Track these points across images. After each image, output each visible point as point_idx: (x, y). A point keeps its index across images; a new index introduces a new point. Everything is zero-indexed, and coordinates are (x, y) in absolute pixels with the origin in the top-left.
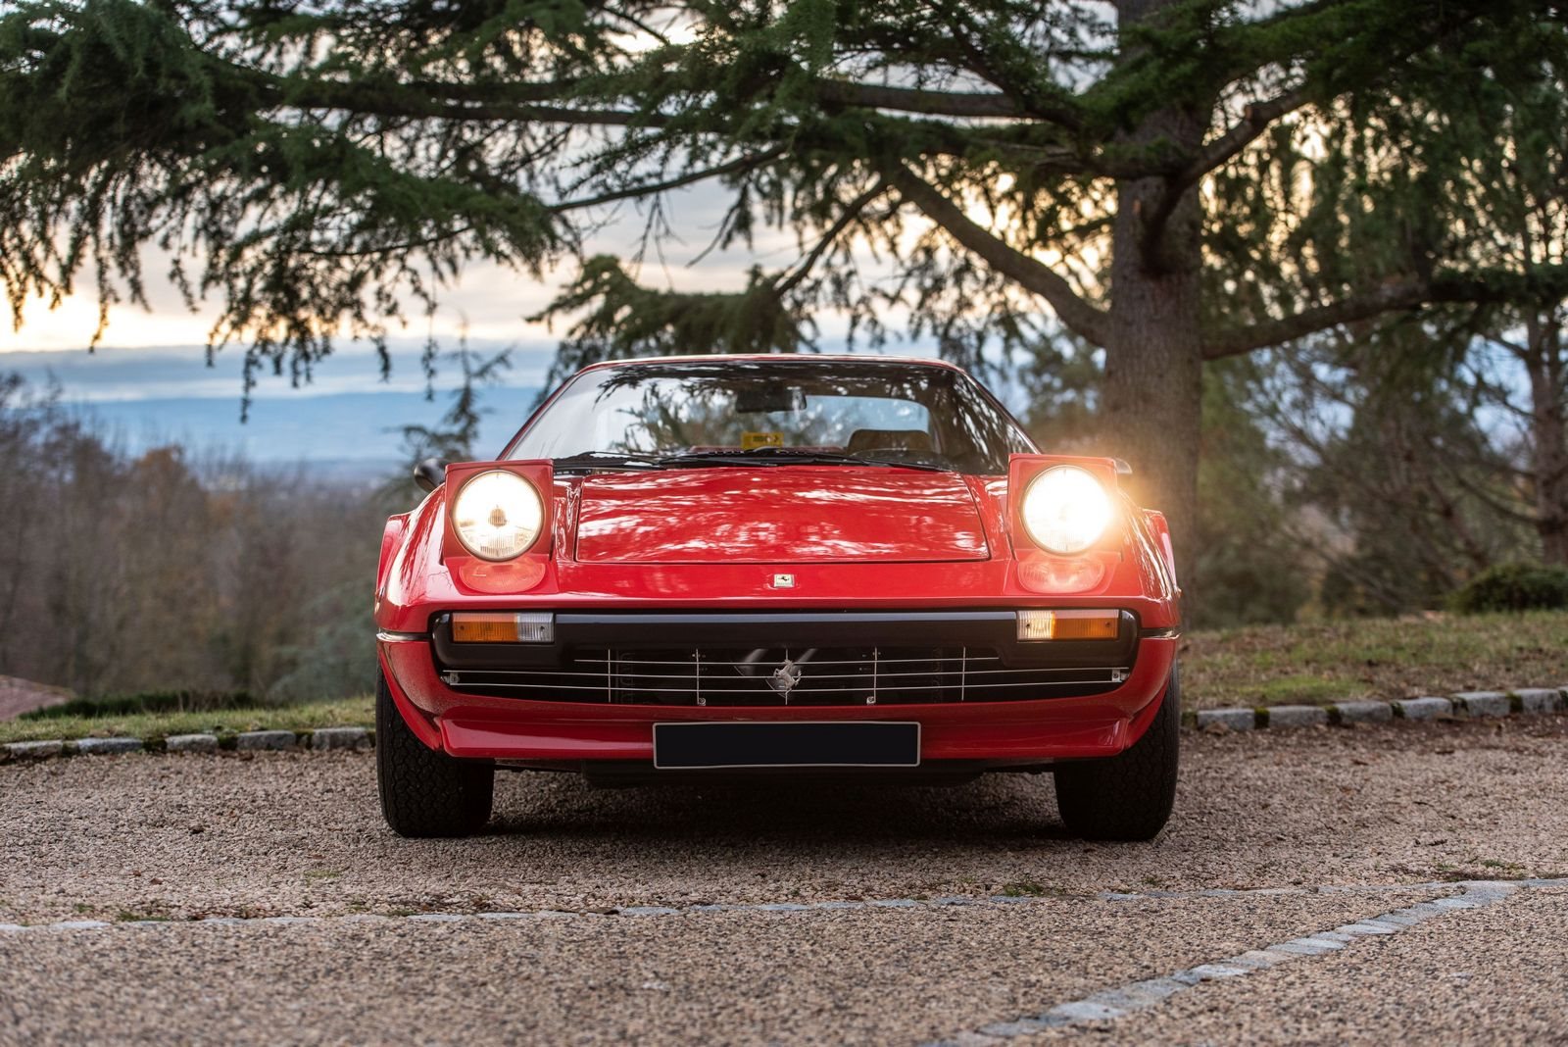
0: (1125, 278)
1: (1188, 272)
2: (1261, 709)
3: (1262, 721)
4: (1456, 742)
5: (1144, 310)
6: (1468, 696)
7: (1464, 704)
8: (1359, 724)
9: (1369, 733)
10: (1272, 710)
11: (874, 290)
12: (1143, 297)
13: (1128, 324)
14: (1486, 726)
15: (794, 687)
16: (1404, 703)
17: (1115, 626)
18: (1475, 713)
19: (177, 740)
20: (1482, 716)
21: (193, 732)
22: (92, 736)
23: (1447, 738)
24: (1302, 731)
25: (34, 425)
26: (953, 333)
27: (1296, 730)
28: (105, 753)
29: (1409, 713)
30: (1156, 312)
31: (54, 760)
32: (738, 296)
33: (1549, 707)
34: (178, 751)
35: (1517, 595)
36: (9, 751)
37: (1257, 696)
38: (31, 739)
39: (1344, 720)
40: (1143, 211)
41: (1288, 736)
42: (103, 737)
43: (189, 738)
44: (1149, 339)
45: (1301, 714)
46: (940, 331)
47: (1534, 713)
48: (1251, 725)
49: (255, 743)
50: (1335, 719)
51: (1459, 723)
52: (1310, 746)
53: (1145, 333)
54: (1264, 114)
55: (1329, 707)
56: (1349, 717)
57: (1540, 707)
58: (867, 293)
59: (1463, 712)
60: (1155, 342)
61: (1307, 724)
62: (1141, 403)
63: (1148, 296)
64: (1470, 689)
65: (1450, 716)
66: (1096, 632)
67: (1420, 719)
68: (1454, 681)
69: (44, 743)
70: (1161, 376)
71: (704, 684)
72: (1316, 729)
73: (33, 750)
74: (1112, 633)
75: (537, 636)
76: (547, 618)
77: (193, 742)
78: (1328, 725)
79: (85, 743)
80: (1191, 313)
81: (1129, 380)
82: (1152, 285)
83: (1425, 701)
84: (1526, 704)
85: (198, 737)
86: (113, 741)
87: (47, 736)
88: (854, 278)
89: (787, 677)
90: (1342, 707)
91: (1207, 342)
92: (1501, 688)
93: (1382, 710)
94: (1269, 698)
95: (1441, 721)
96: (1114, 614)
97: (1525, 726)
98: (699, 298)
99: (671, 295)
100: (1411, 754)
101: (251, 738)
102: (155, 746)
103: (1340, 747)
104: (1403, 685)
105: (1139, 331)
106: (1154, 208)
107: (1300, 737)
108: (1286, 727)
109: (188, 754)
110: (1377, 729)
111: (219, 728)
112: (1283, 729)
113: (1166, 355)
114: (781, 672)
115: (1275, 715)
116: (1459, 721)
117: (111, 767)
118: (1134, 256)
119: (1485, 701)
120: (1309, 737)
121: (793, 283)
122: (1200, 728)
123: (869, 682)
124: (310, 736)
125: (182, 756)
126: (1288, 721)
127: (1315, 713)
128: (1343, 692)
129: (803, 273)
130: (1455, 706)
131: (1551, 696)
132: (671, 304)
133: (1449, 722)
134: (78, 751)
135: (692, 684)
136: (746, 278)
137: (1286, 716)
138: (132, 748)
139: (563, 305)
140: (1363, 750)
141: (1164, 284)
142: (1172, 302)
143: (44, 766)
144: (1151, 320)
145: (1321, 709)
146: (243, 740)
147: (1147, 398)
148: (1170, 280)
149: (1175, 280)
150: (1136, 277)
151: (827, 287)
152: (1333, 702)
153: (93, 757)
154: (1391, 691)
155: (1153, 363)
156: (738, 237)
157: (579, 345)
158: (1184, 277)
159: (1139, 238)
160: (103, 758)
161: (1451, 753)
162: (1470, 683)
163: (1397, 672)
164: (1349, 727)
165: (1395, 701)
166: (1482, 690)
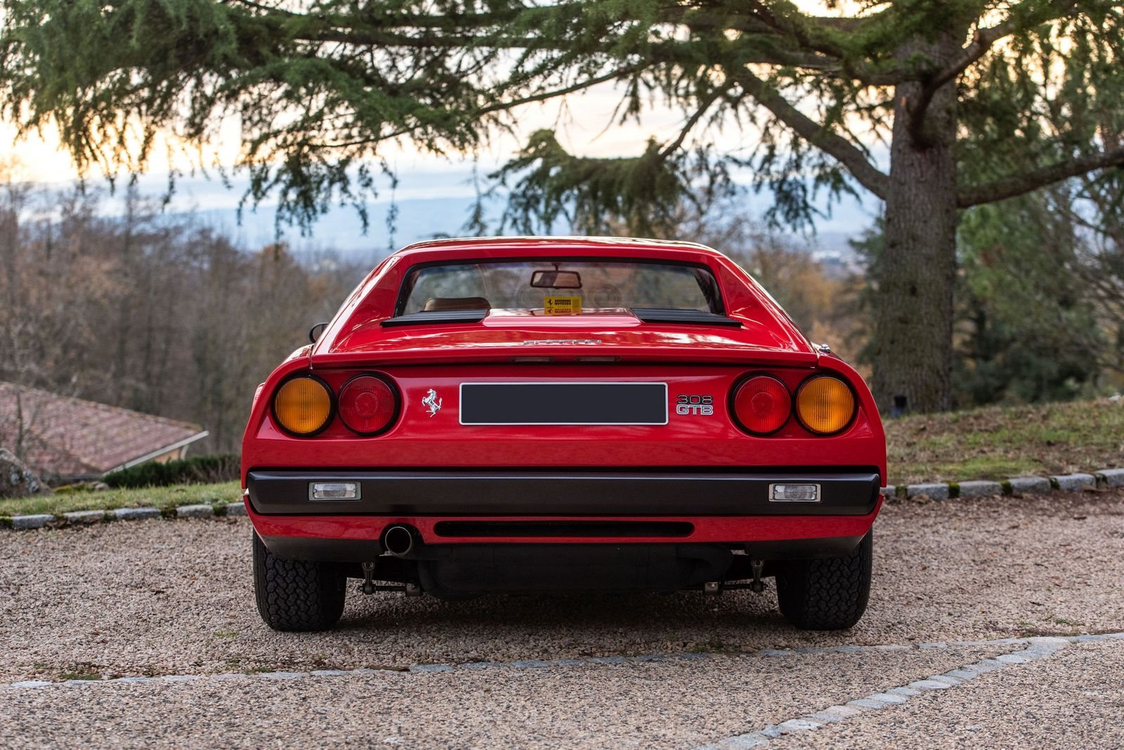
0: (899, 151)
1: (945, 146)
2: (953, 484)
3: (954, 492)
4: (1092, 509)
5: (913, 175)
6: (1108, 473)
7: (1105, 479)
8: (1025, 495)
9: (1030, 502)
10: (962, 484)
11: (727, 157)
12: (912, 165)
13: (902, 184)
14: (1118, 496)
16: (1060, 478)
18: (1113, 485)
19: (184, 509)
20: (1117, 486)
21: (198, 503)
22: (126, 507)
23: (1087, 506)
24: (983, 500)
25: (179, 230)
26: (785, 187)
27: (978, 499)
28: (134, 519)
29: (1063, 486)
30: (922, 176)
31: (97, 525)
32: (634, 159)
34: (185, 517)
36: (67, 519)
37: (952, 473)
38: (83, 509)
39: (1014, 492)
40: (908, 104)
41: (971, 504)
42: (133, 508)
43: (193, 508)
44: (916, 196)
45: (983, 487)
46: (776, 186)
48: (947, 495)
49: (239, 511)
50: (1008, 491)
51: (1098, 494)
52: (986, 512)
53: (914, 191)
54: (988, 37)
55: (1004, 482)
56: (1018, 489)
58: (722, 159)
59: (1104, 484)
60: (921, 197)
61: (986, 494)
62: (911, 242)
63: (916, 164)
64: (1111, 466)
65: (1093, 488)
67: (1071, 490)
68: (1102, 460)
69: (91, 513)
70: (925, 222)
72: (993, 498)
73: (84, 517)
77: (196, 511)
78: (1002, 495)
79: (120, 512)
80: (947, 175)
81: (903, 225)
82: (919, 156)
83: (1076, 476)
85: (199, 507)
86: (140, 510)
87: (95, 507)
88: (712, 149)
90: (1013, 482)
91: (961, 197)
93: (1043, 484)
94: (961, 475)
95: (1086, 491)
98: (606, 161)
99: (585, 160)
100: (1056, 519)
101: (236, 508)
102: (169, 514)
103: (1007, 513)
104: (1062, 464)
105: (910, 189)
106: (915, 103)
107: (980, 505)
108: (971, 497)
109: (192, 520)
110: (1037, 499)
111: (216, 500)
112: (968, 499)
113: (929, 206)
115: (964, 488)
116: (1099, 491)
117: (136, 530)
118: (905, 135)
119: (1121, 476)
120: (987, 505)
121: (670, 151)
122: (909, 498)
125: (187, 521)
126: (973, 493)
127: (994, 487)
128: (1015, 470)
129: (677, 144)
130: (1098, 480)
132: (587, 165)
133: (1092, 492)
134: (115, 518)
136: (645, 146)
137: (972, 489)
138: (153, 515)
139: (513, 165)
140: (1022, 516)
141: (928, 155)
142: (934, 168)
143: (90, 530)
144: (918, 182)
145: (998, 483)
146: (231, 508)
147: (915, 238)
148: (931, 152)
149: (935, 152)
150: (907, 150)
151: (693, 156)
152: (1007, 478)
153: (125, 523)
154: (1052, 469)
155: (919, 211)
156: (631, 118)
157: (524, 194)
158: (943, 151)
159: (907, 123)
160: (132, 523)
161: (1085, 518)
162: (1112, 462)
163: (1066, 451)
164: (1017, 497)
165: (1054, 477)
166: (1120, 467)
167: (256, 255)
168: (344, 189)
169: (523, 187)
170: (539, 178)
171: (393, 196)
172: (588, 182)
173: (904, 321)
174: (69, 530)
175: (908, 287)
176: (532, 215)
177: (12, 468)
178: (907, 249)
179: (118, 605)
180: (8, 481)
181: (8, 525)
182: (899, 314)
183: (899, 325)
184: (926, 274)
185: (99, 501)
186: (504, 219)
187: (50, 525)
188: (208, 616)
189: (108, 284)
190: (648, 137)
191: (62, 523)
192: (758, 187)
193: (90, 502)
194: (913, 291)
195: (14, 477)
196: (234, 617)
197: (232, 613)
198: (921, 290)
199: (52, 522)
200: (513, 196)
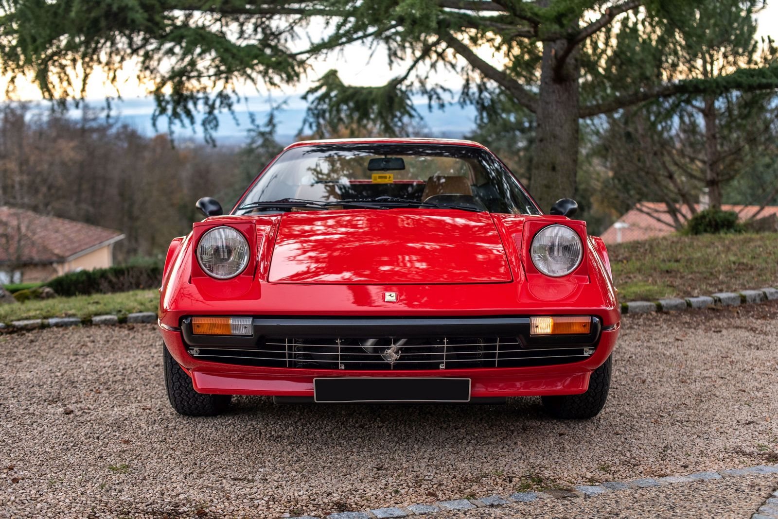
0: (546, 83)
1: (574, 81)
2: (624, 304)
3: (625, 310)
4: (720, 323)
5: (554, 98)
6: (723, 295)
7: (720, 300)
8: (671, 312)
9: (677, 316)
10: (630, 304)
11: (437, 85)
12: (554, 92)
13: (547, 103)
14: (730, 311)
15: (396, 360)
16: (692, 300)
17: (588, 327)
18: (725, 304)
19: (97, 319)
20: (728, 306)
21: (107, 314)
22: (57, 317)
23: (715, 321)
24: (644, 316)
27: (642, 315)
28: (62, 326)
29: (694, 305)
30: (560, 97)
31: (34, 332)
33: (758, 301)
34: (98, 325)
35: (713, 223)
36: (14, 326)
37: (621, 295)
38: (27, 319)
39: (664, 310)
40: (556, 54)
41: (639, 319)
42: (63, 317)
43: (104, 317)
44: (556, 110)
45: (644, 306)
47: (751, 303)
48: (621, 313)
49: (136, 320)
50: (660, 309)
51: (718, 310)
52: (650, 326)
53: (555, 107)
54: (614, 12)
55: (657, 302)
56: (667, 308)
57: (754, 300)
58: (434, 86)
59: (719, 304)
60: (559, 111)
61: (647, 311)
62: (553, 139)
63: (556, 91)
64: (721, 291)
65: (713, 306)
66: (576, 329)
67: (700, 308)
68: (711, 285)
69: (32, 322)
70: (561, 127)
71: (343, 357)
72: (651, 314)
73: (26, 325)
74: (586, 330)
75: (243, 332)
76: (248, 322)
77: (106, 320)
78: (657, 312)
79: (52, 321)
80: (575, 99)
81: (547, 128)
82: (558, 86)
83: (702, 298)
84: (748, 299)
85: (108, 317)
86: (66, 320)
87: (35, 317)
88: (428, 80)
89: (392, 354)
90: (663, 302)
91: (581, 111)
92: (735, 291)
93: (682, 304)
94: (628, 298)
95: (709, 309)
96: (587, 319)
97: (750, 312)
98: (362, 88)
99: (350, 87)
100: (700, 332)
101: (134, 318)
102: (87, 322)
103: (665, 326)
104: (689, 289)
105: (552, 106)
106: (561, 53)
107: (644, 319)
108: (637, 314)
109: (103, 327)
110: (680, 314)
111: (120, 311)
112: (635, 315)
113: (564, 117)
114: (389, 351)
115: (631, 307)
116: (718, 309)
117: (63, 335)
118: (551, 73)
119: (729, 298)
120: (649, 319)
121: (400, 82)
123: (441, 357)
125: (100, 327)
126: (637, 310)
127: (651, 306)
128: (662, 293)
129: (405, 77)
130: (715, 301)
131: (759, 295)
132: (351, 91)
133: (713, 309)
134: (49, 326)
135: (336, 358)
137: (636, 307)
138: (76, 324)
139: (311, 90)
140: (677, 329)
141: (564, 86)
142: (567, 94)
143: (30, 335)
144: (557, 102)
145: (653, 304)
146: (130, 318)
147: (555, 137)
148: (566, 84)
149: (568, 84)
150: (551, 83)
151: (417, 85)
152: (658, 299)
153: (55, 329)
154: (685, 293)
155: (558, 121)
157: (316, 108)
158: (572, 83)
159: (553, 66)
160: (61, 329)
161: (720, 331)
162: (720, 287)
163: (682, 277)
164: (667, 313)
165: (687, 299)
166: (727, 291)
167: (151, 140)
169: (315, 104)
170: (324, 98)
172: (353, 101)
173: (548, 187)
174: (15, 335)
175: (551, 166)
176: (321, 121)
178: (550, 143)
182: (545, 182)
183: (545, 189)
184: (561, 158)
185: (38, 312)
186: (304, 122)
187: (2, 331)
188: (106, 440)
189: (72, 154)
191: (11, 329)
193: (32, 313)
194: (554, 169)
196: (127, 442)
197: (126, 437)
198: (558, 168)
199: (4, 328)
200: (309, 109)
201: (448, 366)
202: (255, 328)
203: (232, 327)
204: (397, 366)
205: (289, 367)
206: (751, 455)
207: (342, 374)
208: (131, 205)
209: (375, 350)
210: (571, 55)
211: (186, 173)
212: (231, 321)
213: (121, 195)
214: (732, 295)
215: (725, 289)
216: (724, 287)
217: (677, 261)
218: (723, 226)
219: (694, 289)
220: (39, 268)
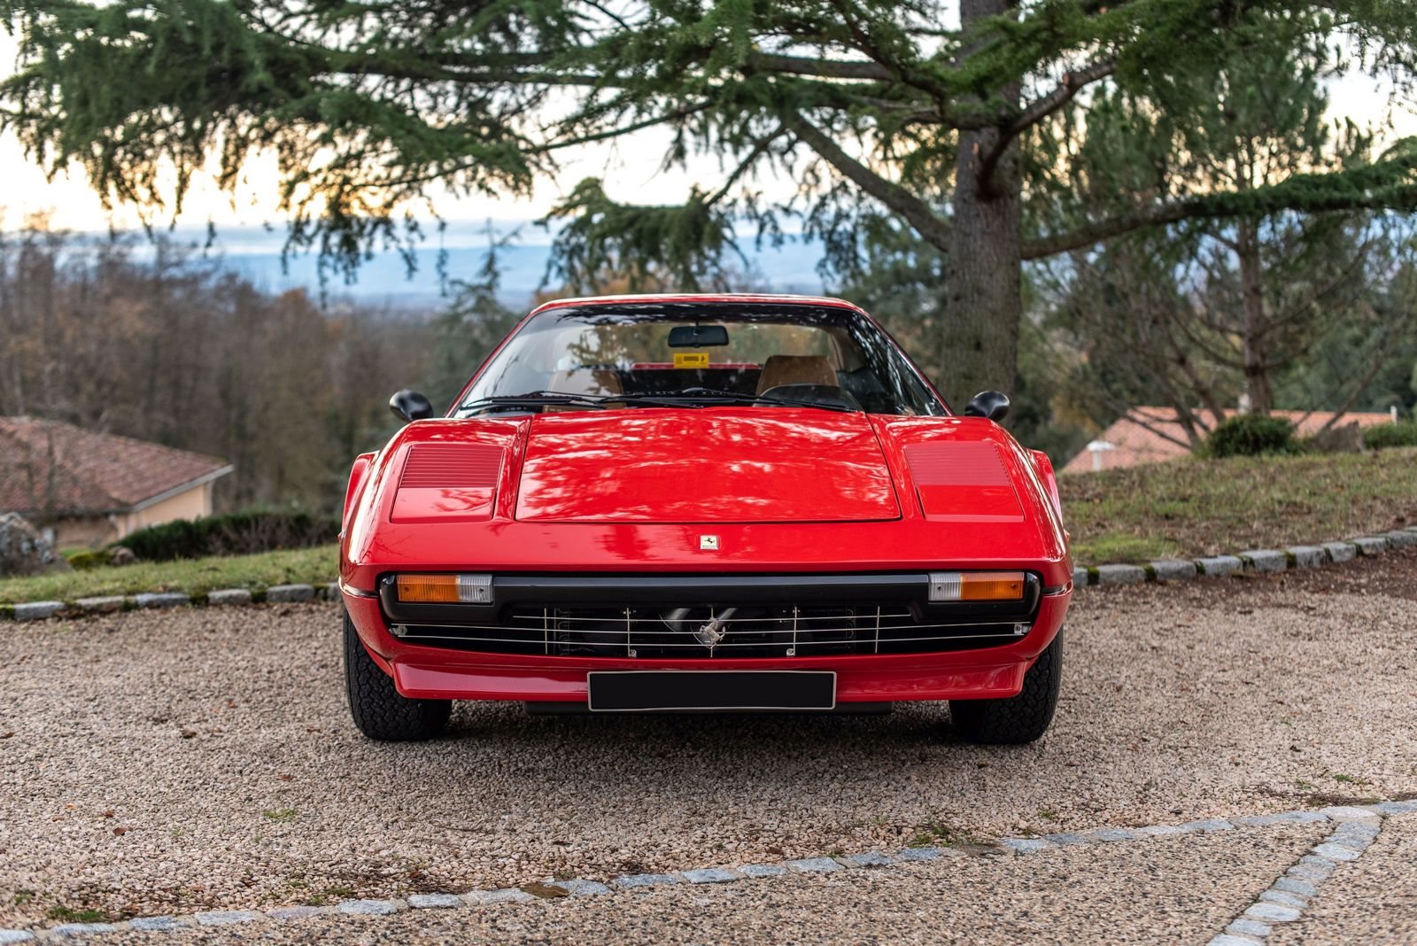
0: (964, 201)
1: (1012, 197)
2: (1092, 569)
3: (1093, 579)
4: (1251, 600)
5: (979, 226)
6: (1257, 555)
7: (1252, 562)
8: (1171, 581)
9: (1179, 589)
10: (1102, 569)
11: (776, 205)
12: (978, 215)
13: (967, 235)
14: (1270, 581)
15: (718, 642)
16: (1205, 562)
17: (1020, 588)
18: (1260, 568)
19: (216, 595)
20: (1266, 571)
21: (233, 587)
22: (150, 592)
23: (1243, 595)
24: (1126, 588)
26: (835, 237)
27: (1121, 587)
28: (158, 607)
29: (1209, 571)
30: (988, 226)
31: (113, 616)
32: (678, 208)
33: (1316, 564)
34: (218, 605)
35: (1251, 438)
36: (80, 607)
37: (1087, 555)
38: (100, 595)
39: (1159, 578)
40: (981, 152)
41: (1116, 592)
42: (159, 593)
43: (227, 593)
44: (982, 247)
45: (1125, 573)
46: (826, 236)
47: (1305, 567)
48: (1084, 583)
49: (281, 597)
50: (1151, 576)
51: (1248, 579)
52: (1135, 603)
53: (979, 242)
54: (1078, 80)
55: (1146, 566)
56: (1163, 575)
57: (1310, 562)
58: (771, 208)
59: (1250, 568)
60: (987, 249)
61: (1130, 580)
62: (976, 296)
63: (982, 214)
64: (1254, 547)
65: (1241, 572)
66: (1001, 593)
67: (1218, 576)
68: (1238, 538)
69: (108, 600)
70: (991, 275)
71: (634, 638)
72: (1137, 585)
73: (100, 605)
74: (1017, 594)
75: (477, 597)
76: (485, 581)
77: (231, 597)
78: (1146, 582)
79: (142, 598)
80: (1013, 227)
81: (967, 278)
82: (985, 206)
83: (1221, 560)
84: (1299, 560)
85: (235, 592)
86: (166, 596)
87: (113, 592)
88: (760, 196)
89: (711, 633)
90: (1156, 566)
91: (1025, 249)
92: (1278, 547)
93: (1188, 568)
94: (1098, 558)
95: (1234, 576)
96: (1018, 577)
97: (1302, 581)
98: (649, 209)
99: (628, 208)
100: (1218, 613)
101: (278, 593)
102: (200, 600)
103: (1159, 605)
104: (1201, 544)
105: (975, 240)
106: (989, 150)
107: (1125, 593)
108: (1113, 585)
109: (227, 608)
110: (1185, 585)
111: (254, 583)
112: (1110, 586)
113: (995, 259)
114: (707, 628)
115: (1104, 574)
116: (1248, 577)
117: (161, 621)
118: (972, 184)
119: (1267, 559)
120: (1133, 594)
121: (716, 199)
123: (789, 637)
124: (326, 589)
125: (221, 608)
126: (1114, 579)
127: (1136, 572)
128: (1155, 552)
129: (724, 192)
130: (1245, 564)
131: (1318, 553)
132: (630, 213)
133: (1241, 577)
134: (137, 606)
135: (624, 639)
136: (689, 193)
137: (1112, 575)
138: (181, 602)
139: (556, 212)
140: (1179, 609)
141: (994, 205)
142: (1000, 219)
143: (106, 620)
144: (984, 233)
145: (1140, 568)
146: (272, 594)
147: (980, 292)
148: (998, 203)
149: (1002, 202)
150: (973, 200)
151: (742, 204)
152: (1148, 561)
153: (148, 612)
154: (1193, 550)
155: (986, 265)
156: (676, 165)
157: (567, 242)
158: (1009, 200)
159: (977, 172)
160: (156, 612)
161: (1250, 612)
162: (1253, 542)
163: (1191, 526)
164: (1163, 584)
165: (1197, 560)
166: (1264, 548)
167: (277, 300)
168: (388, 232)
169: (566, 235)
170: (581, 226)
171: (442, 240)
172: (632, 230)
173: (968, 377)
174: (82, 622)
175: (973, 342)
176: (576, 263)
177: (23, 536)
178: (973, 302)
179: (137, 755)
180: (19, 550)
181: (10, 615)
182: (963, 369)
183: (963, 381)
184: (991, 328)
185: (118, 584)
186: (549, 265)
187: (61, 614)
188: (255, 776)
189: (139, 325)
190: (692, 185)
191: (75, 612)
192: (808, 238)
193: (107, 586)
194: (978, 346)
195: (25, 546)
196: (288, 778)
197: (286, 771)
198: (986, 345)
199: (63, 610)
200: (557, 243)
201: (801, 651)
202: (497, 591)
203: (459, 590)
204: (720, 652)
205: (550, 654)
206: (1283, 795)
207: (633, 665)
208: (242, 415)
209: (685, 627)
210: (1006, 153)
211: (338, 358)
212: (459, 581)
213: (224, 395)
214: (1273, 553)
215: (1261, 545)
216: (1260, 541)
217: (1184, 499)
218: (1267, 444)
219: (1209, 544)
220: (86, 524)
